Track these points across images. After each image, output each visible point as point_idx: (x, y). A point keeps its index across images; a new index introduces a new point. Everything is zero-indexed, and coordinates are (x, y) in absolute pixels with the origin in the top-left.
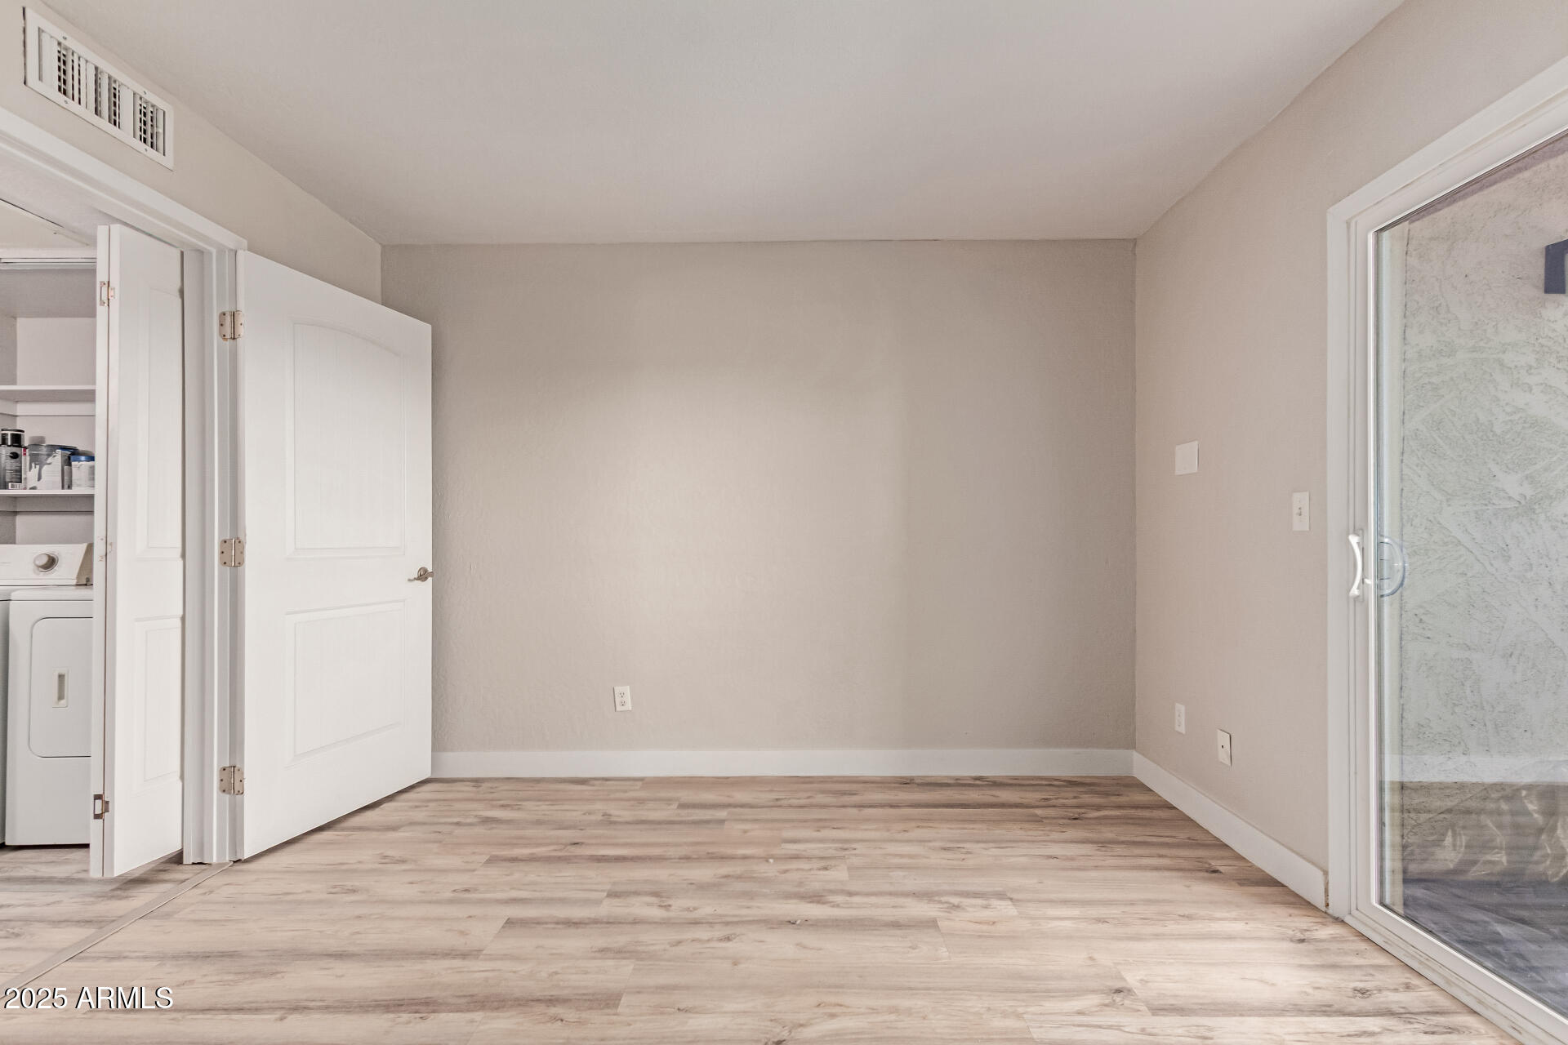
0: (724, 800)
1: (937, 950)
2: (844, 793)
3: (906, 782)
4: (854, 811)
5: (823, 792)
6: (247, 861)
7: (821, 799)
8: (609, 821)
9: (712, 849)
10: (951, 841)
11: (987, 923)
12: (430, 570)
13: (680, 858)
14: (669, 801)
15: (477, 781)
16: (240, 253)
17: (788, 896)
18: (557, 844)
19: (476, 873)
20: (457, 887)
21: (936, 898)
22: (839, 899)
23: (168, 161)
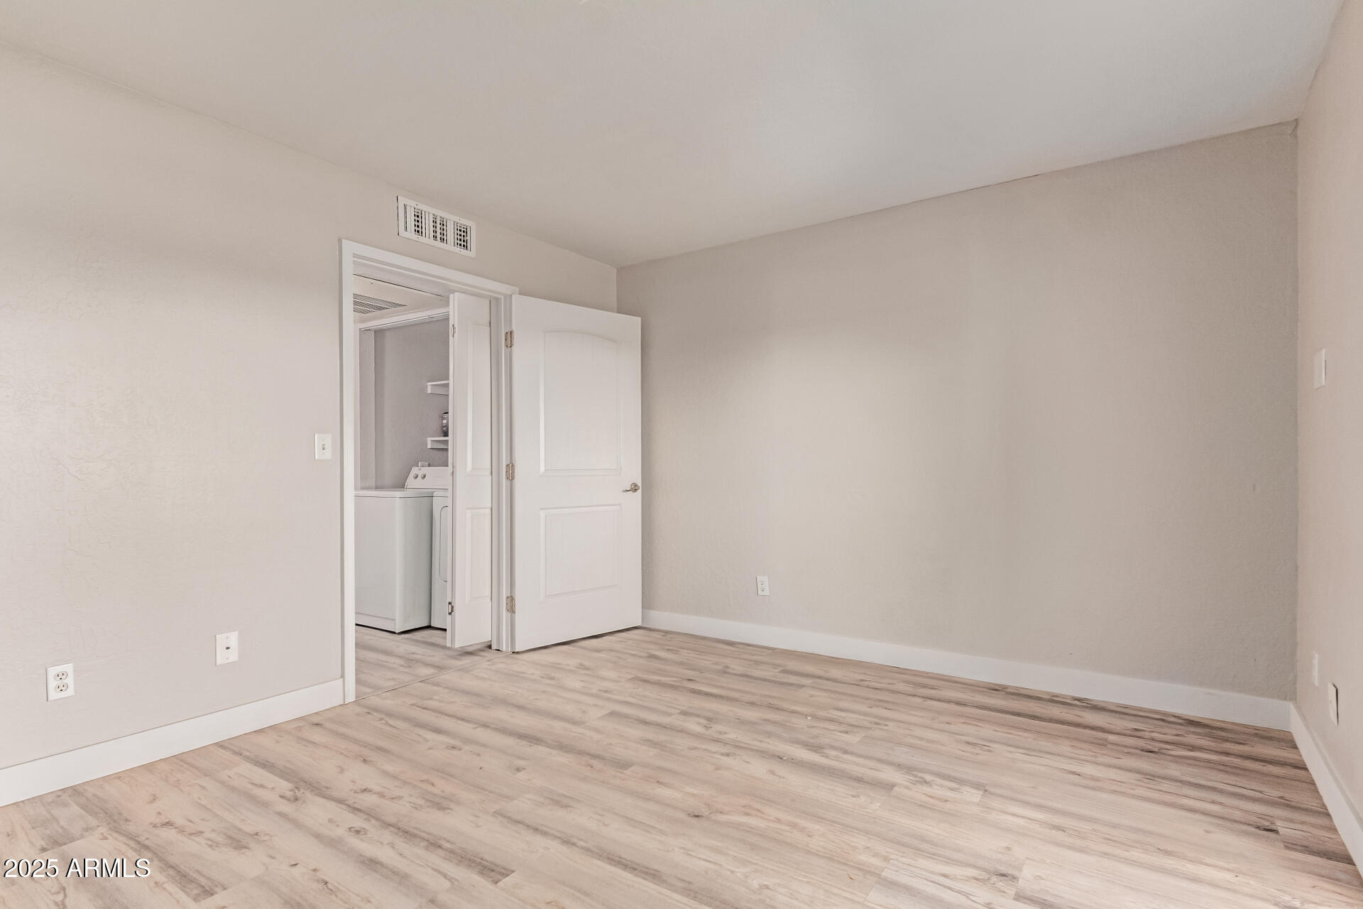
0: (821, 673)
1: (871, 803)
2: (925, 686)
3: (995, 689)
4: (919, 700)
5: (908, 682)
6: (518, 653)
7: (901, 687)
8: (725, 672)
9: (772, 701)
10: (983, 739)
11: (939, 799)
12: (640, 485)
13: (747, 703)
14: (775, 666)
15: (667, 632)
16: (513, 296)
17: (798, 742)
18: (677, 677)
19: (620, 684)
20: (602, 689)
21: (915, 773)
22: (833, 753)
23: (471, 253)
